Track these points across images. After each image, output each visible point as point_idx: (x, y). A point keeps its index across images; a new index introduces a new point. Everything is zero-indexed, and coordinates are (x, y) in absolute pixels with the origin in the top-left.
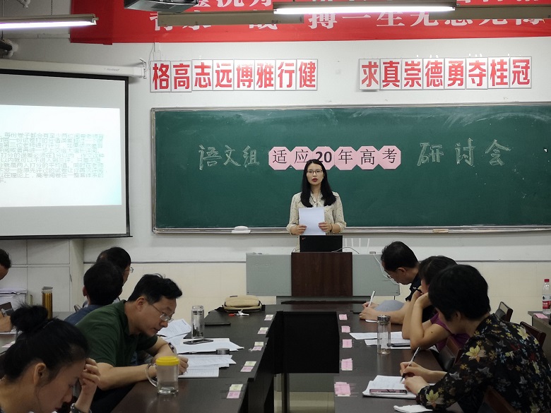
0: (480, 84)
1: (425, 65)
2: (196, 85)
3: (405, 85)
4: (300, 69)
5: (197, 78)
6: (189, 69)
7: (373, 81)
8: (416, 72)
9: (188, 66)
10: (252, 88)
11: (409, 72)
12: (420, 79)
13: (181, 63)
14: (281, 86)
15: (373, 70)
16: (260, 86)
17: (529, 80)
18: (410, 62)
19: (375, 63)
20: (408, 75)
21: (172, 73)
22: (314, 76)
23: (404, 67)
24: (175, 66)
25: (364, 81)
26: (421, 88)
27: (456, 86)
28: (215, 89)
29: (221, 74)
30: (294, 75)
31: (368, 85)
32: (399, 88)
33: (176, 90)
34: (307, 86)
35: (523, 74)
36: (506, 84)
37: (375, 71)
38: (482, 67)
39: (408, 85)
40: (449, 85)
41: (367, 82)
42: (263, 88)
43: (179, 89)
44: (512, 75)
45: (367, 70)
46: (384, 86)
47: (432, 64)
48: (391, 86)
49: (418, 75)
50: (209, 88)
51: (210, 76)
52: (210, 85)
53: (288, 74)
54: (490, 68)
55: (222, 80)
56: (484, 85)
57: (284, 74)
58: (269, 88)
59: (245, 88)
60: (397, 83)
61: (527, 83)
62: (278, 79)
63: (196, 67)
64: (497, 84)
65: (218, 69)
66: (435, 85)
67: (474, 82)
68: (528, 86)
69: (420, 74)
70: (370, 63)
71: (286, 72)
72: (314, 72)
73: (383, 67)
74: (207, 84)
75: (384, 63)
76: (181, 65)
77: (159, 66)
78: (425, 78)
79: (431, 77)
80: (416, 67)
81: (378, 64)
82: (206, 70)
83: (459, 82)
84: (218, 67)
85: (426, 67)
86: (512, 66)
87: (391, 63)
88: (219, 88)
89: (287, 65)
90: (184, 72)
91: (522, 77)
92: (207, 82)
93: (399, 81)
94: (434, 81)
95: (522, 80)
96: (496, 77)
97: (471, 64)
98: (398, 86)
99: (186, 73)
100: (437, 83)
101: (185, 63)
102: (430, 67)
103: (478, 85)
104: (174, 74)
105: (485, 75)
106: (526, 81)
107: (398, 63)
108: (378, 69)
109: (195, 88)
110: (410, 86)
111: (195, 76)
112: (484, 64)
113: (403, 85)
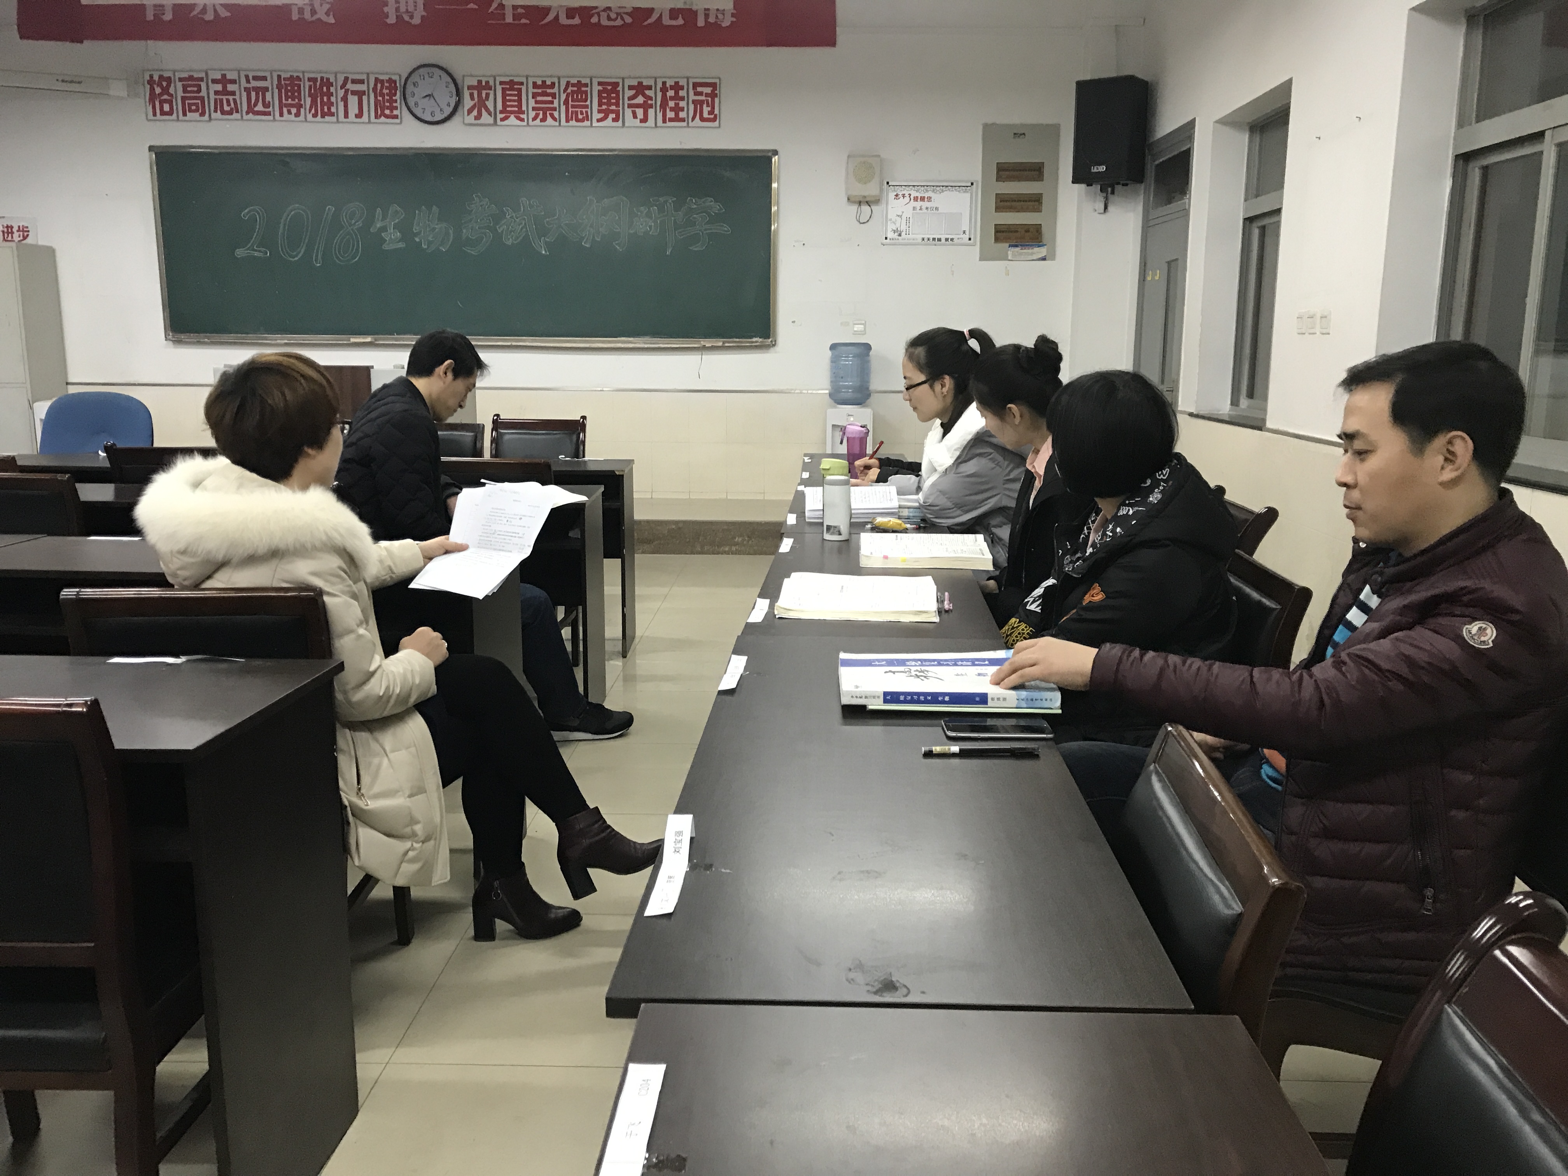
0: (645, 120)
1: (563, 87)
2: (215, 111)
3: (534, 119)
4: (375, 89)
5: (216, 100)
6: (203, 86)
7: (483, 110)
8: (550, 98)
9: (201, 79)
10: (302, 118)
11: (539, 98)
12: (555, 109)
13: (191, 74)
14: (346, 116)
15: (484, 93)
16: (315, 116)
17: (716, 116)
18: (539, 83)
19: (487, 82)
20: (536, 102)
21: (177, 89)
22: (396, 101)
23: (531, 90)
24: (181, 80)
25: (470, 112)
26: (557, 124)
27: (609, 122)
28: (246, 117)
29: (253, 94)
30: (365, 98)
31: (477, 118)
32: (525, 123)
33: (185, 118)
34: (387, 117)
35: (708, 106)
36: (683, 120)
37: (488, 95)
38: (647, 92)
39: (538, 120)
40: (599, 121)
41: (475, 113)
42: (319, 118)
43: (191, 116)
44: (692, 107)
45: (476, 93)
46: (502, 120)
47: (573, 85)
48: (512, 120)
49: (552, 102)
50: (236, 116)
51: (237, 97)
53: (356, 98)
54: (659, 95)
55: (256, 105)
56: (651, 122)
57: (350, 97)
58: (327, 118)
59: (292, 117)
60: (522, 116)
61: (714, 120)
62: (341, 105)
63: (214, 81)
64: (671, 120)
65: (248, 85)
66: (577, 120)
67: (635, 116)
68: (716, 124)
69: (556, 104)
70: (480, 82)
71: (354, 93)
72: (395, 94)
73: (499, 88)
74: (232, 109)
75: (501, 83)
76: (191, 78)
77: (156, 78)
78: (563, 108)
79: (573, 106)
80: (549, 91)
81: (492, 83)
82: (230, 87)
83: (614, 116)
84: (248, 81)
85: (564, 92)
86: (691, 92)
87: (512, 83)
88: (251, 115)
89: (354, 82)
90: (196, 89)
91: (706, 110)
92: (232, 105)
93: (523, 113)
94: (577, 113)
95: (706, 115)
96: (668, 110)
97: (631, 88)
98: (522, 120)
99: (199, 91)
100: (580, 117)
101: (196, 75)
102: (569, 91)
103: (641, 121)
104: (180, 93)
105: (651, 106)
106: (712, 116)
107: (522, 84)
108: (492, 93)
109: (214, 115)
110: (541, 121)
111: (212, 96)
112: (649, 88)
113: (530, 120)
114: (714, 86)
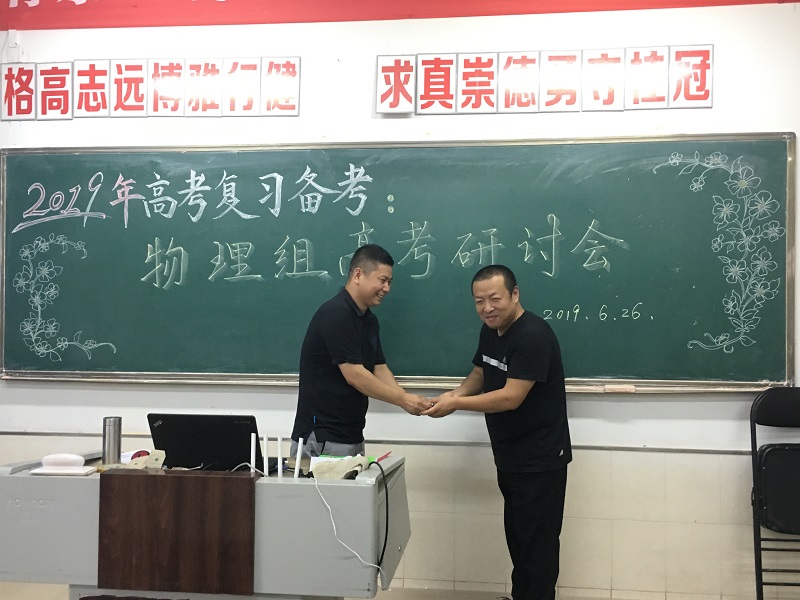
0: (611, 100)
1: (503, 65)
2: (80, 107)
3: (464, 105)
5: (81, 94)
6: (68, 78)
7: (401, 96)
8: (485, 79)
9: (66, 72)
10: (179, 112)
11: (471, 79)
12: (492, 92)
13: (54, 65)
14: (232, 108)
15: (402, 75)
16: (195, 109)
17: (707, 92)
18: (473, 60)
19: (407, 63)
20: (468, 84)
21: (38, 84)
23: (462, 69)
24: (43, 73)
25: (384, 97)
26: (494, 110)
27: (561, 105)
28: (114, 113)
29: (125, 86)
31: (394, 105)
32: (453, 111)
33: (44, 117)
34: (281, 107)
35: (696, 79)
36: (662, 99)
37: (407, 78)
39: (470, 105)
40: (548, 104)
41: (391, 99)
42: (200, 112)
43: (51, 114)
44: (673, 83)
45: (392, 75)
46: (423, 107)
47: (516, 62)
48: (437, 107)
49: (488, 84)
50: (102, 112)
51: (106, 91)
52: (105, 107)
55: (127, 98)
56: (619, 102)
58: (210, 112)
59: (168, 112)
60: (448, 101)
61: (705, 97)
63: (81, 73)
64: (645, 99)
65: (120, 77)
66: (521, 104)
67: (597, 96)
70: (398, 62)
73: (421, 69)
74: (99, 104)
75: (424, 63)
76: (55, 70)
77: (15, 72)
78: (502, 90)
80: (484, 70)
81: (412, 64)
82: (99, 80)
83: (568, 97)
84: (120, 72)
85: (504, 70)
86: (674, 63)
87: (437, 62)
88: (120, 112)
89: (245, 68)
90: (58, 83)
91: (694, 85)
92: (100, 100)
93: (451, 97)
94: (520, 95)
95: (693, 92)
97: (591, 62)
98: (450, 106)
99: (63, 84)
100: (524, 100)
101: (61, 67)
103: (606, 102)
104: (41, 88)
106: (702, 93)
107: (451, 62)
108: (412, 74)
109: (78, 113)
110: (474, 106)
111: (77, 91)
112: (617, 60)
113: (460, 105)
114: (705, 54)
